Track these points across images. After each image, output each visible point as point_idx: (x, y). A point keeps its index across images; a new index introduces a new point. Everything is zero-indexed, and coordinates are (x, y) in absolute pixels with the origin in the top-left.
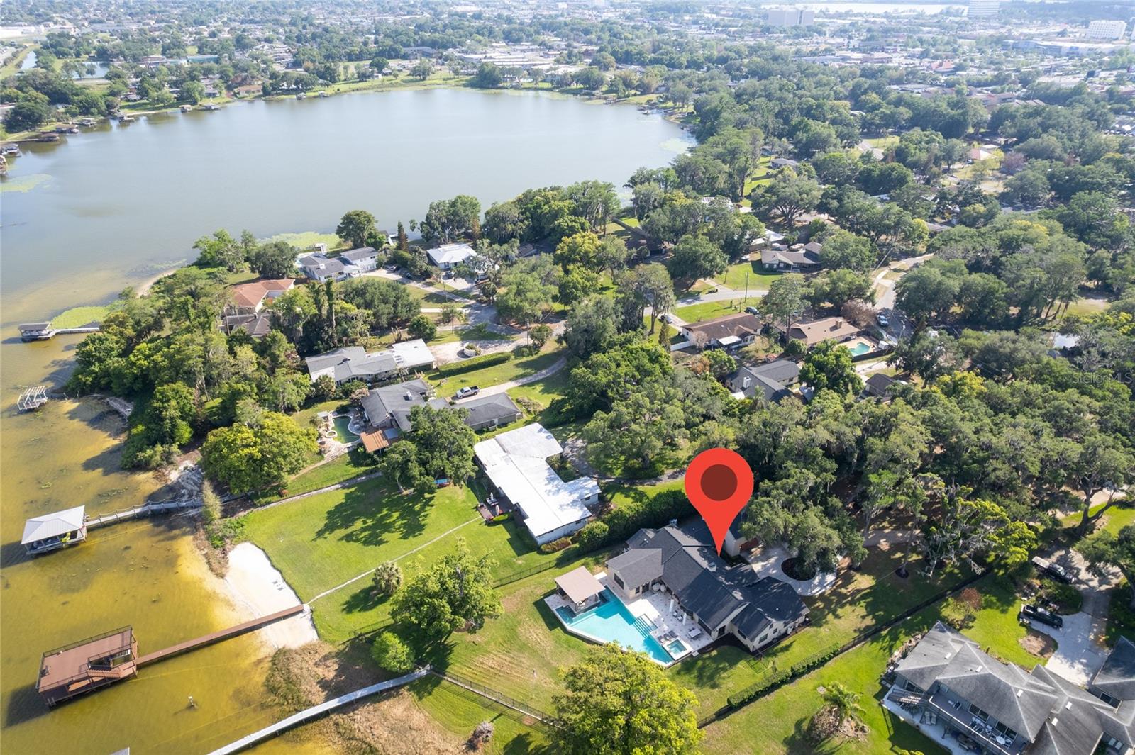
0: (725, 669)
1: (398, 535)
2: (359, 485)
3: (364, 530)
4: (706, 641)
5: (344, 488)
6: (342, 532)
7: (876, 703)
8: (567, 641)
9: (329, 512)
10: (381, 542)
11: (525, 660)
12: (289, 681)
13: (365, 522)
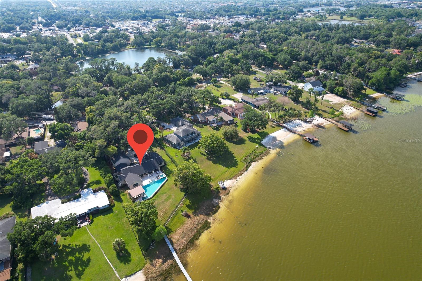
10: (89, 260)
12: (161, 275)
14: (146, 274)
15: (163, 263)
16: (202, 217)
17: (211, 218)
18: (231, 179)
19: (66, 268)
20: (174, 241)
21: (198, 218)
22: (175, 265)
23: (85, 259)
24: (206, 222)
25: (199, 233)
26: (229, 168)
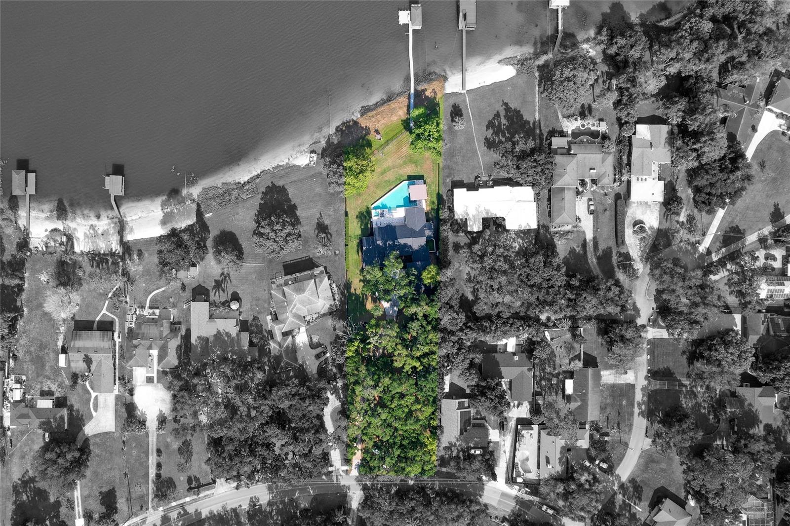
0: (361, 225)
1: (489, 136)
2: (534, 128)
3: (500, 123)
4: (374, 226)
5: (534, 122)
6: (502, 113)
7: (324, 265)
8: (400, 179)
9: (519, 111)
10: (488, 128)
11: (400, 162)
12: (431, 80)
13: (504, 125)
14: (443, 87)
15: (425, 90)
16: (364, 123)
17: (355, 119)
18: (295, 166)
19: (508, 128)
20: (405, 109)
21: (368, 125)
22: (417, 82)
23: (491, 131)
24: (362, 115)
25: (377, 105)
26: (283, 186)
